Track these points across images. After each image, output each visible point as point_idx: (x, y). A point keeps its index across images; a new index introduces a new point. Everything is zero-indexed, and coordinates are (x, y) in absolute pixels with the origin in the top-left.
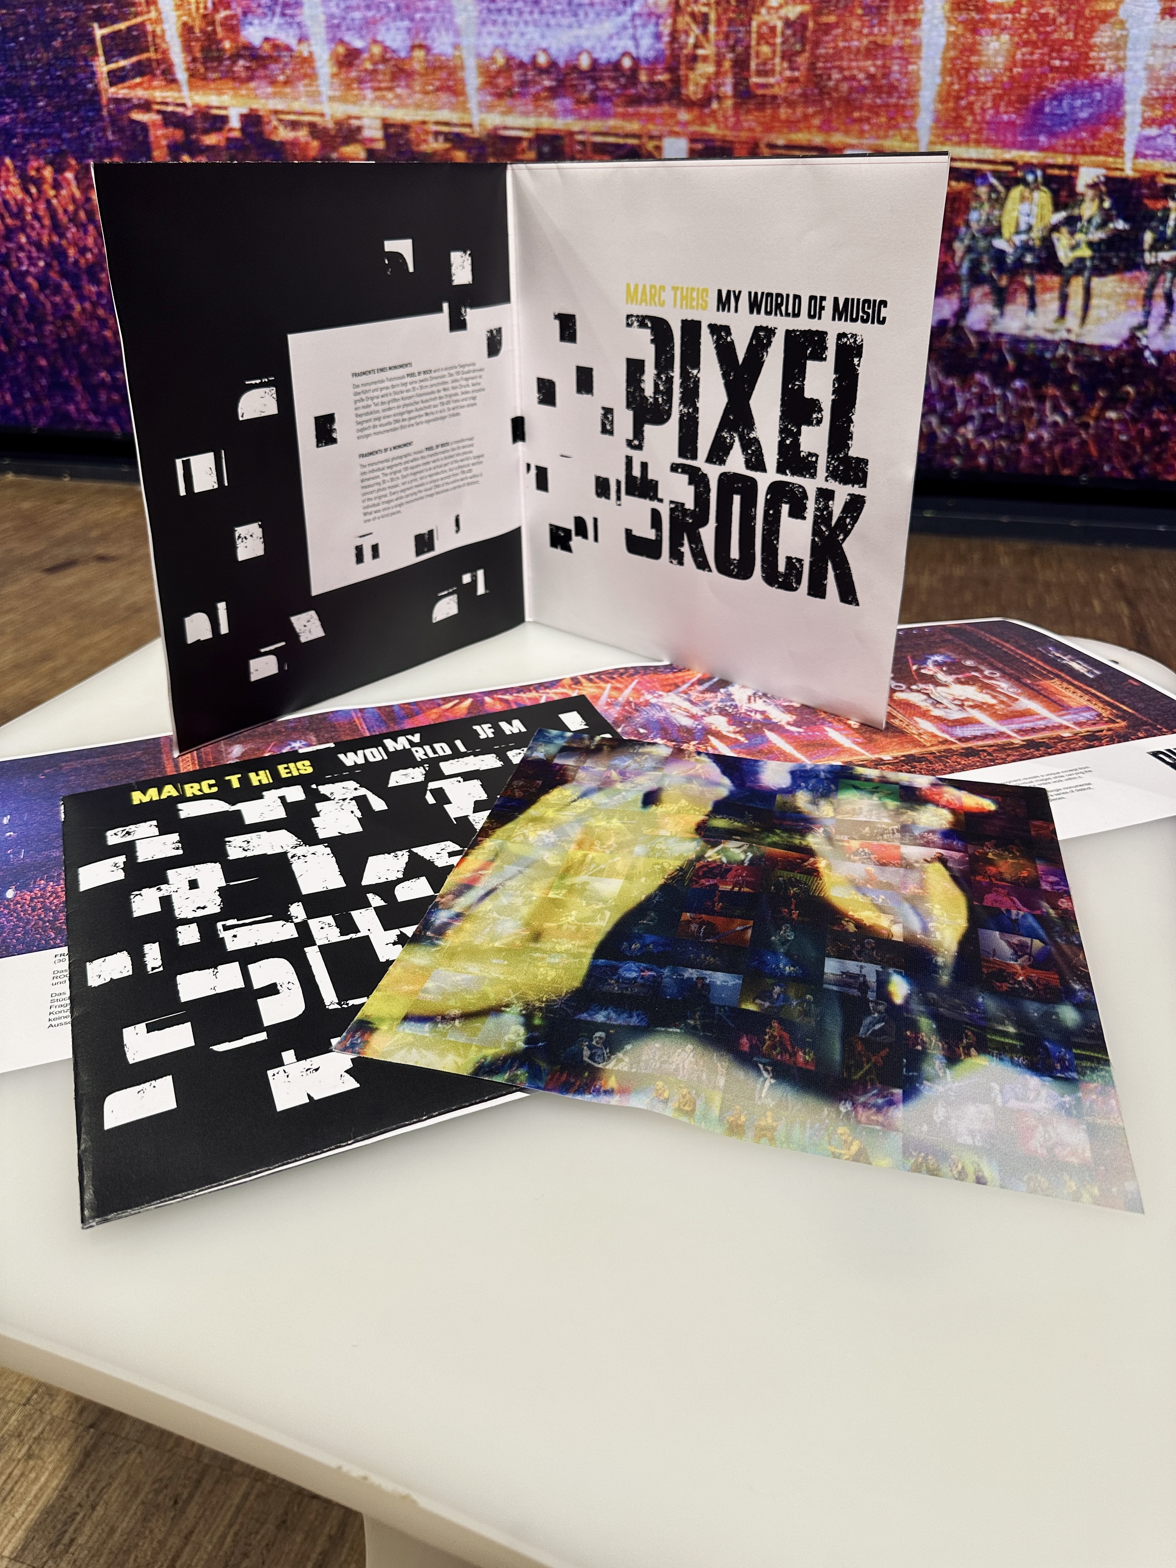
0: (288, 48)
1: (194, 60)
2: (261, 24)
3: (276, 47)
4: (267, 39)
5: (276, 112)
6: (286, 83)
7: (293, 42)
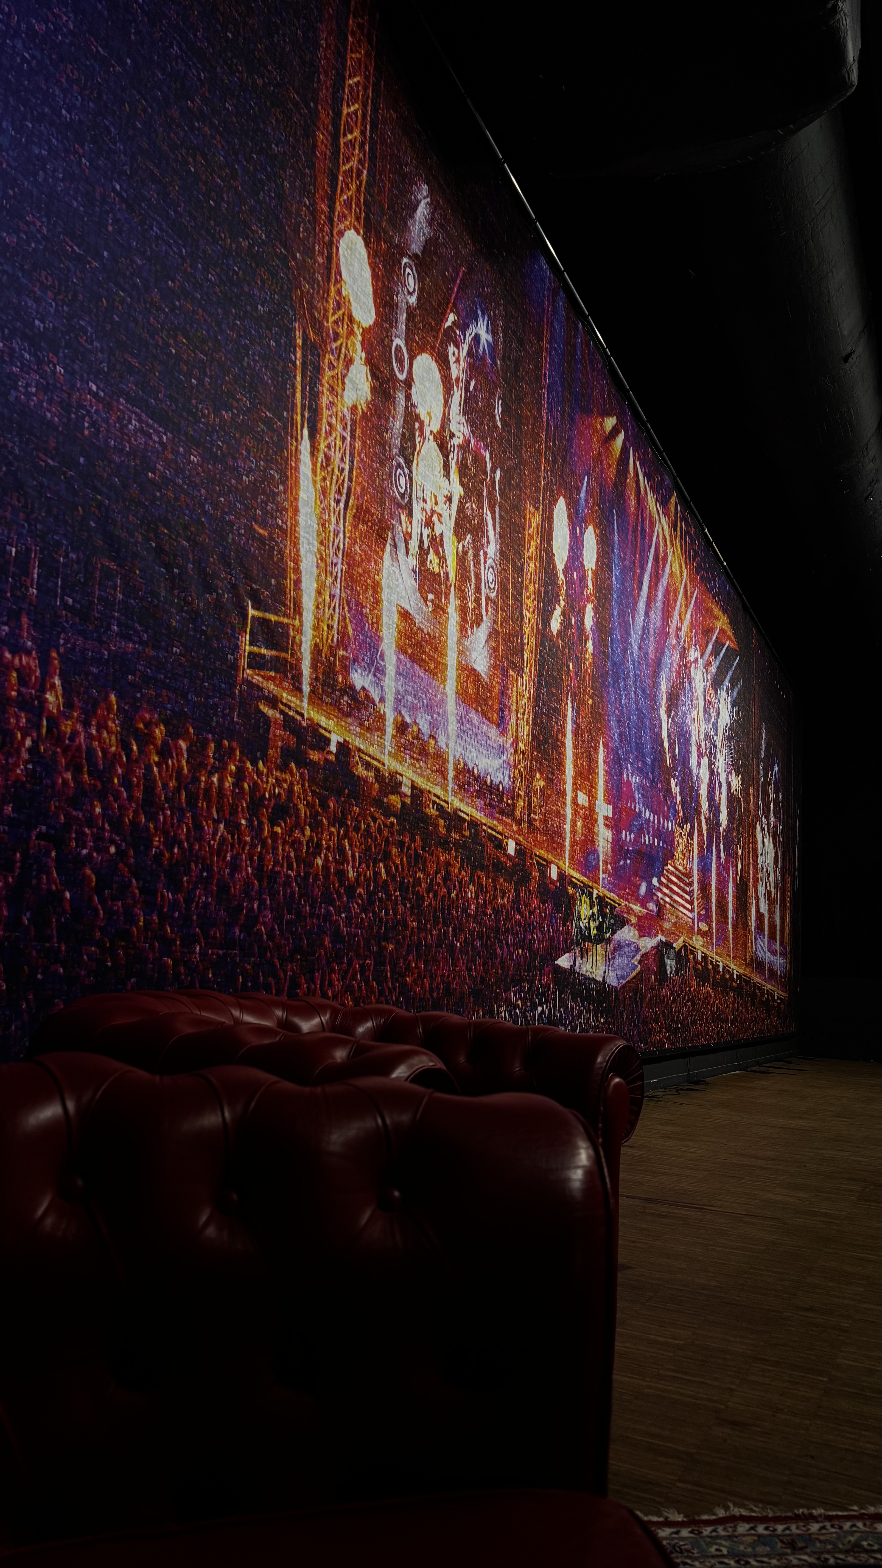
0: (373, 702)
1: (317, 679)
2: (362, 675)
3: (367, 697)
4: (363, 688)
5: (359, 750)
6: (368, 729)
7: (377, 700)
